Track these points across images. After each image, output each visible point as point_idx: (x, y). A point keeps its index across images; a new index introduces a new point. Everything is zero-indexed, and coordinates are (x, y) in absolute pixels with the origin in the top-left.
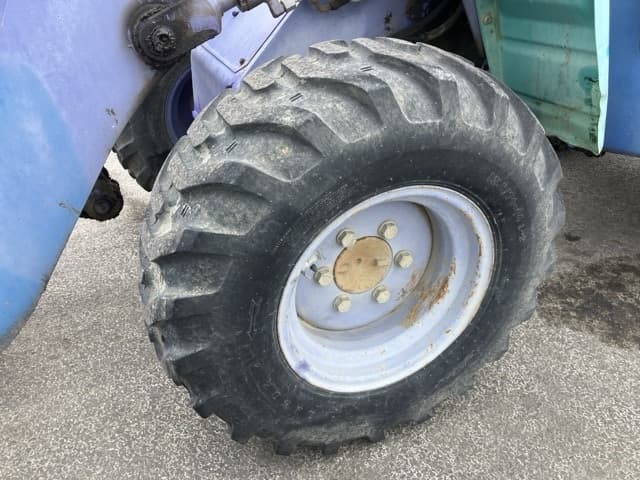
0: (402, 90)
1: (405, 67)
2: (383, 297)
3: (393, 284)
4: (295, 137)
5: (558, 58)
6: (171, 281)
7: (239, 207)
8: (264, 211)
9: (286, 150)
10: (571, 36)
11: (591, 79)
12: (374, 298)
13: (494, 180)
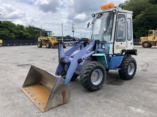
0: (97, 64)
1: (93, 63)
2: (96, 79)
3: (96, 78)
4: (92, 66)
5: (104, 62)
6: (85, 75)
7: (90, 70)
8: (91, 70)
9: (92, 67)
10: (104, 61)
11: (106, 63)
12: (95, 79)
13: (102, 69)
